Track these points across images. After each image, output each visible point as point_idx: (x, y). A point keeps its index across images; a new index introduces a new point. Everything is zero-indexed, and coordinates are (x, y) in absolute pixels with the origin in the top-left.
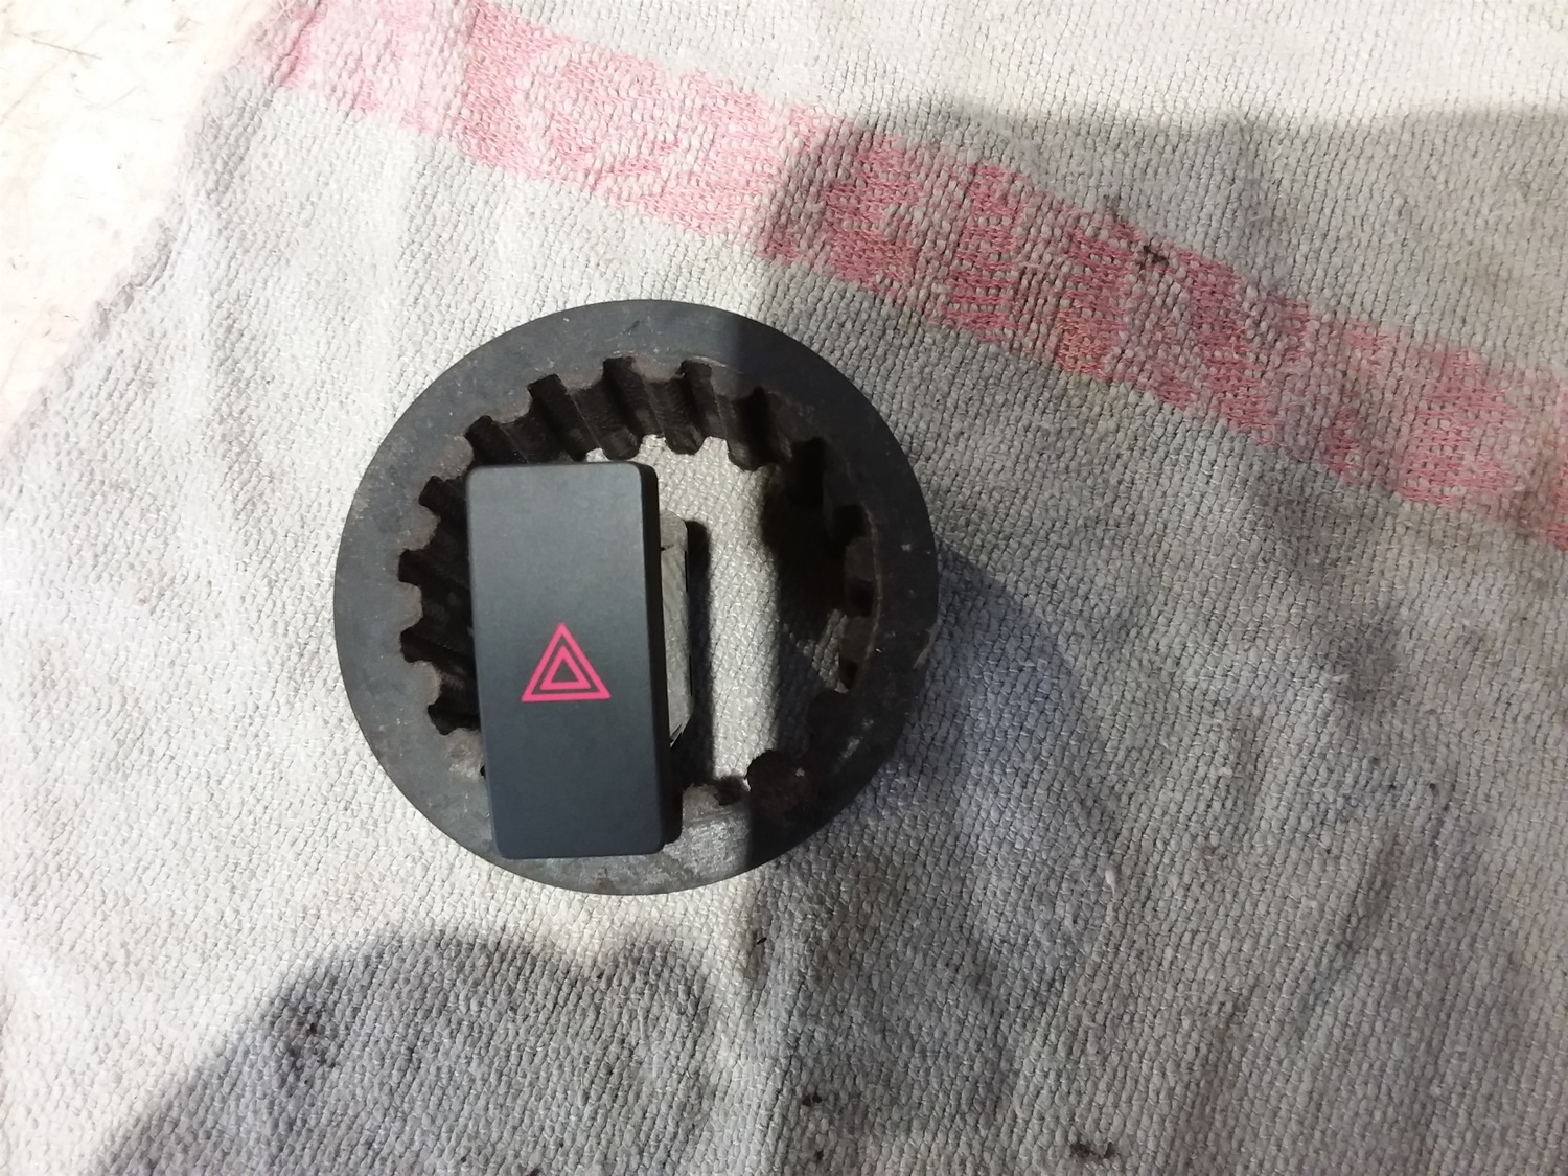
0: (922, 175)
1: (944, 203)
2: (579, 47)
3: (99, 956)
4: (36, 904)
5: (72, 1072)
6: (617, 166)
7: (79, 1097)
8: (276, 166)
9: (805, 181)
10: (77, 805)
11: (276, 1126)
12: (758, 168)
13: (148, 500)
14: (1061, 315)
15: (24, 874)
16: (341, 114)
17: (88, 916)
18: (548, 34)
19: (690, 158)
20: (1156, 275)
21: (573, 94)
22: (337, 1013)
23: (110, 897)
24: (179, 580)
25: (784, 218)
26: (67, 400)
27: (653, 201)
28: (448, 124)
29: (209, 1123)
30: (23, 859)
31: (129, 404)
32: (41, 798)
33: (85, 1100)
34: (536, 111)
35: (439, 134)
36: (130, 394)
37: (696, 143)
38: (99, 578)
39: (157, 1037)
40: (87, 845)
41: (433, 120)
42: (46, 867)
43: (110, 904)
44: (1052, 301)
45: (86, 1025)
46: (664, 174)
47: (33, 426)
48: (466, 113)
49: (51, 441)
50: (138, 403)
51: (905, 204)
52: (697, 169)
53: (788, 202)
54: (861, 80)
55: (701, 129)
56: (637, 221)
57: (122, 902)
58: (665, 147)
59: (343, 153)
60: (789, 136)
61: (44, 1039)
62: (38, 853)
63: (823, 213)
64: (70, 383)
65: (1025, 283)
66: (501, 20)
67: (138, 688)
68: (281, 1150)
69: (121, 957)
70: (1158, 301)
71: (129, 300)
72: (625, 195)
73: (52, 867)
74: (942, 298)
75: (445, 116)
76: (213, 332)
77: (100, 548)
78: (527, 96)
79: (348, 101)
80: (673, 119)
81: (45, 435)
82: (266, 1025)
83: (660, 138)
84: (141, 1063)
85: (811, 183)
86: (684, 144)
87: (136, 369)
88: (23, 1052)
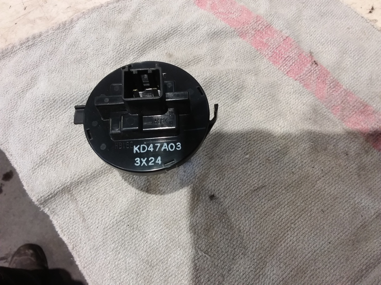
0: (277, 35)
1: (278, 41)
9: (254, 28)
12: (247, 21)
14: (292, 66)
19: (234, 16)
20: (314, 67)
25: (247, 32)
27: (224, 19)
44: (291, 63)
46: (229, 17)
51: (271, 38)
52: (235, 18)
53: (249, 30)
54: (273, 17)
56: (220, 21)
58: (231, 13)
60: (255, 19)
63: (254, 34)
65: (287, 59)
70: (313, 71)
72: (220, 17)
74: (270, 55)
80: (234, 10)
85: (255, 28)
86: (235, 14)
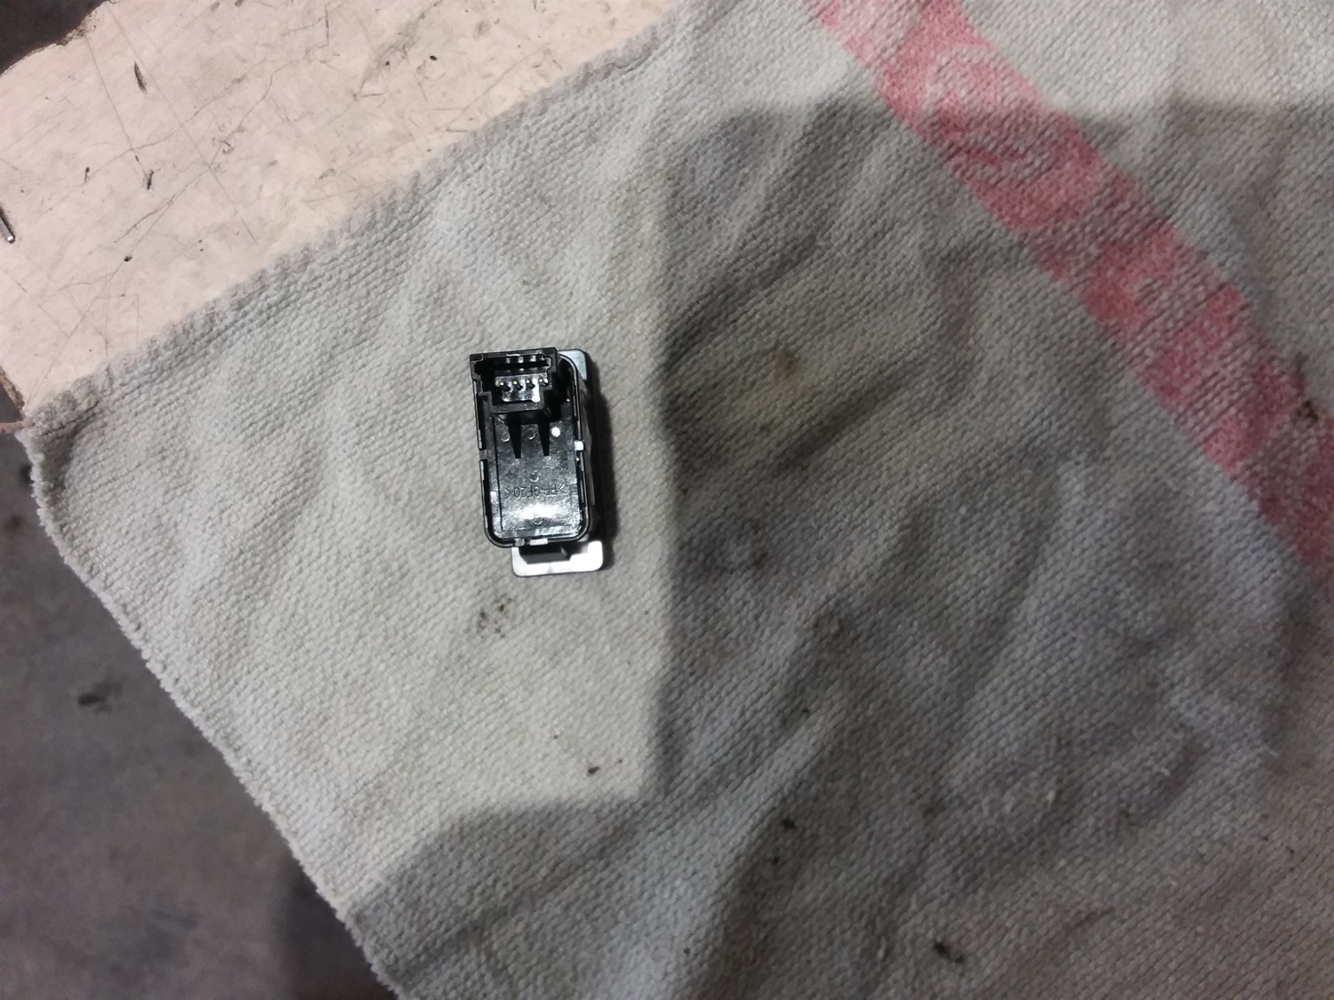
0: (1185, 268)
1: (1188, 297)
2: (992, 54)
3: (392, 491)
4: (368, 438)
5: (339, 552)
6: (973, 152)
7: (335, 569)
8: (745, 31)
9: (1099, 230)
10: (421, 389)
11: (451, 653)
12: (1072, 204)
13: (558, 218)
14: (1225, 417)
15: (369, 414)
16: (807, 17)
17: (397, 463)
18: (975, 33)
19: (1027, 171)
20: (1304, 425)
21: (972, 85)
22: (521, 608)
23: (417, 458)
24: (552, 281)
25: (1070, 248)
26: (537, 122)
27: (986, 188)
28: (878, 63)
29: (410, 629)
30: (372, 405)
31: (575, 146)
32: (401, 371)
33: (338, 574)
34: (940, 85)
35: (868, 66)
36: (578, 140)
37: (1037, 163)
38: (505, 253)
39: (402, 559)
40: (417, 418)
41: (869, 54)
42: (385, 418)
43: (413, 462)
44: (1225, 404)
45: (362, 529)
46: (1003, 173)
47: (508, 127)
48: (893, 60)
49: (515, 144)
50: (580, 148)
51: (1160, 282)
52: (1027, 181)
53: (1079, 237)
54: (1177, 180)
55: (1045, 156)
56: (967, 196)
57: (421, 466)
58: (1014, 155)
59: (794, 46)
60: (1106, 193)
61: (332, 523)
62: (384, 405)
63: (1098, 258)
64: (543, 112)
65: (1212, 383)
66: (950, 8)
67: (494, 336)
68: (447, 669)
69: (405, 499)
70: (1296, 443)
71: (608, 74)
72: (968, 174)
73: (389, 420)
74: (1148, 361)
75: (879, 56)
76: (653, 127)
77: (515, 234)
78: (939, 70)
79: (817, 10)
80: (1030, 138)
81: (513, 139)
82: (476, 590)
83: (1015, 147)
84: (385, 570)
85: (1103, 232)
86: (1029, 159)
87: (591, 124)
88: (315, 523)
